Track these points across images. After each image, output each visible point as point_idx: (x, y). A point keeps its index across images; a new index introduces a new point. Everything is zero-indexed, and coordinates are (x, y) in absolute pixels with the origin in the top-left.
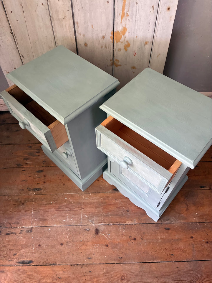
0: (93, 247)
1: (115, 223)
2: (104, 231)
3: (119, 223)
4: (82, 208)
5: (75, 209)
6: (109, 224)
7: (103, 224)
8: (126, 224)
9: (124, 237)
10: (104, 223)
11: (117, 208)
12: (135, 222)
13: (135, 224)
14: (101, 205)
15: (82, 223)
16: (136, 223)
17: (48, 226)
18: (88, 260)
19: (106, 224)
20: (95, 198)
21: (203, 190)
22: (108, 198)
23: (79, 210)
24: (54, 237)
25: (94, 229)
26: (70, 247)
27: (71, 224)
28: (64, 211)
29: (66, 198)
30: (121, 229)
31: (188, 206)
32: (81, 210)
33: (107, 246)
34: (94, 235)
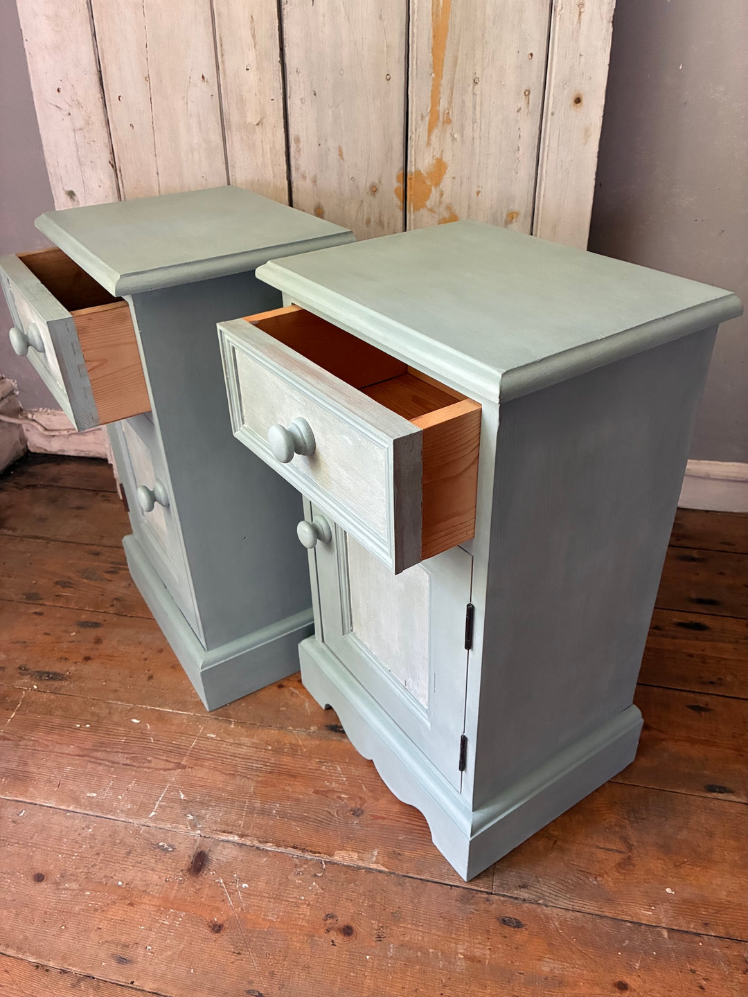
0: (157, 921)
1: (286, 847)
2: (226, 868)
3: (303, 850)
4: (179, 766)
5: (152, 765)
6: (262, 846)
7: (236, 838)
8: (330, 859)
9: (305, 910)
10: (242, 836)
11: (316, 792)
12: (373, 860)
13: (370, 870)
14: (256, 771)
15: (156, 819)
16: (374, 866)
17: (24, 800)
18: (113, 963)
19: (248, 843)
20: (244, 740)
21: (716, 802)
22: (294, 749)
23: (165, 770)
24: (25, 845)
25: (192, 853)
26: (65, 896)
27: (112, 810)
28: (107, 763)
29: (138, 721)
30: (303, 874)
31: (630, 850)
32: (171, 770)
33: (217, 928)
34: (181, 874)
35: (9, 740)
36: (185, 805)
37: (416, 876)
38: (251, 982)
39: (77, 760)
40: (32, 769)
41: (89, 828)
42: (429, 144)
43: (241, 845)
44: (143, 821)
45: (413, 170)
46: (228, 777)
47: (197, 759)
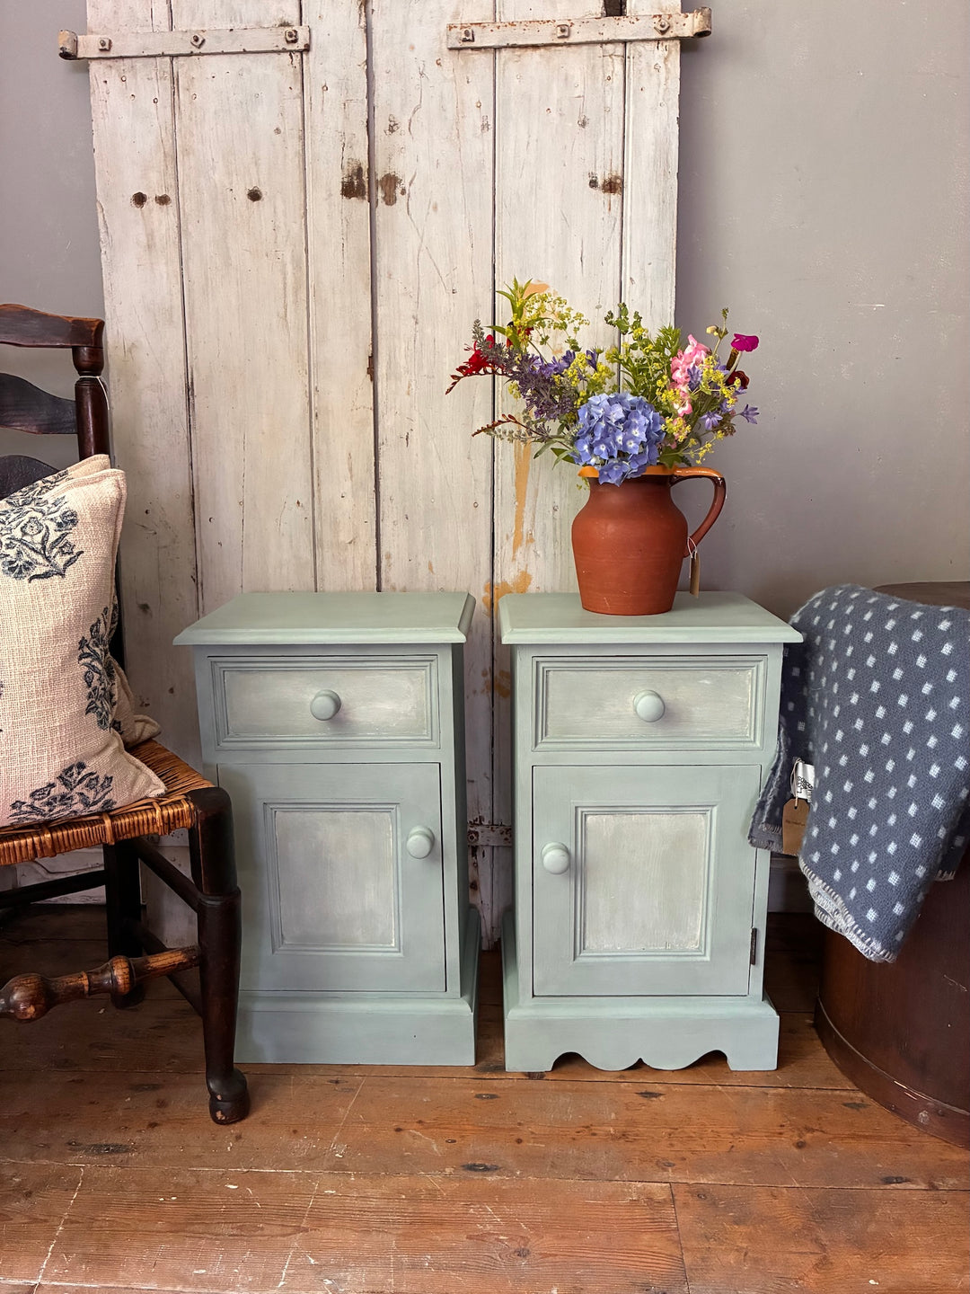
4: (299, 1229)
5: (266, 1232)
11: (470, 1237)
14: (394, 1223)
15: (286, 1288)
20: (371, 1192)
21: (896, 1192)
23: (284, 1236)
28: (210, 1237)
29: (236, 1187)
31: (825, 1251)
32: (290, 1234)
35: (78, 1222)
36: (319, 1269)
39: (170, 1237)
42: (514, 559)
45: (500, 582)
46: (362, 1235)
47: (320, 1219)
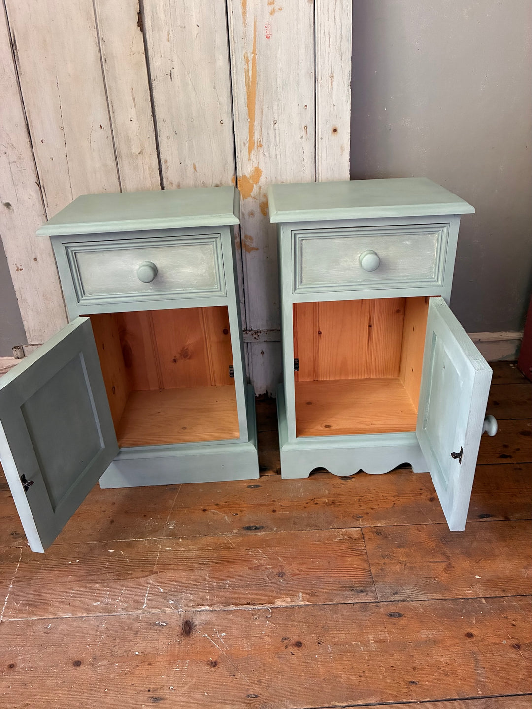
0: (171, 670)
1: (242, 605)
2: (206, 627)
3: (254, 604)
4: (152, 572)
5: (133, 576)
6: (226, 608)
7: (207, 607)
8: (273, 605)
9: (267, 639)
10: (211, 605)
11: (250, 568)
12: (301, 600)
13: (300, 607)
14: (206, 564)
15: (148, 608)
16: (303, 603)
17: (47, 618)
18: (150, 703)
19: (217, 608)
20: (191, 547)
22: (227, 546)
23: (144, 577)
24: (59, 646)
25: (180, 623)
26: (100, 670)
27: (115, 610)
28: (101, 582)
29: (113, 551)
30: (259, 618)
31: (449, 560)
32: (148, 576)
33: (214, 664)
34: (177, 637)
36: (166, 595)
37: (330, 603)
38: (247, 690)
39: (77, 584)
40: (47, 597)
41: (102, 625)
43: (212, 611)
44: (140, 612)
46: (189, 572)
47: (164, 566)
